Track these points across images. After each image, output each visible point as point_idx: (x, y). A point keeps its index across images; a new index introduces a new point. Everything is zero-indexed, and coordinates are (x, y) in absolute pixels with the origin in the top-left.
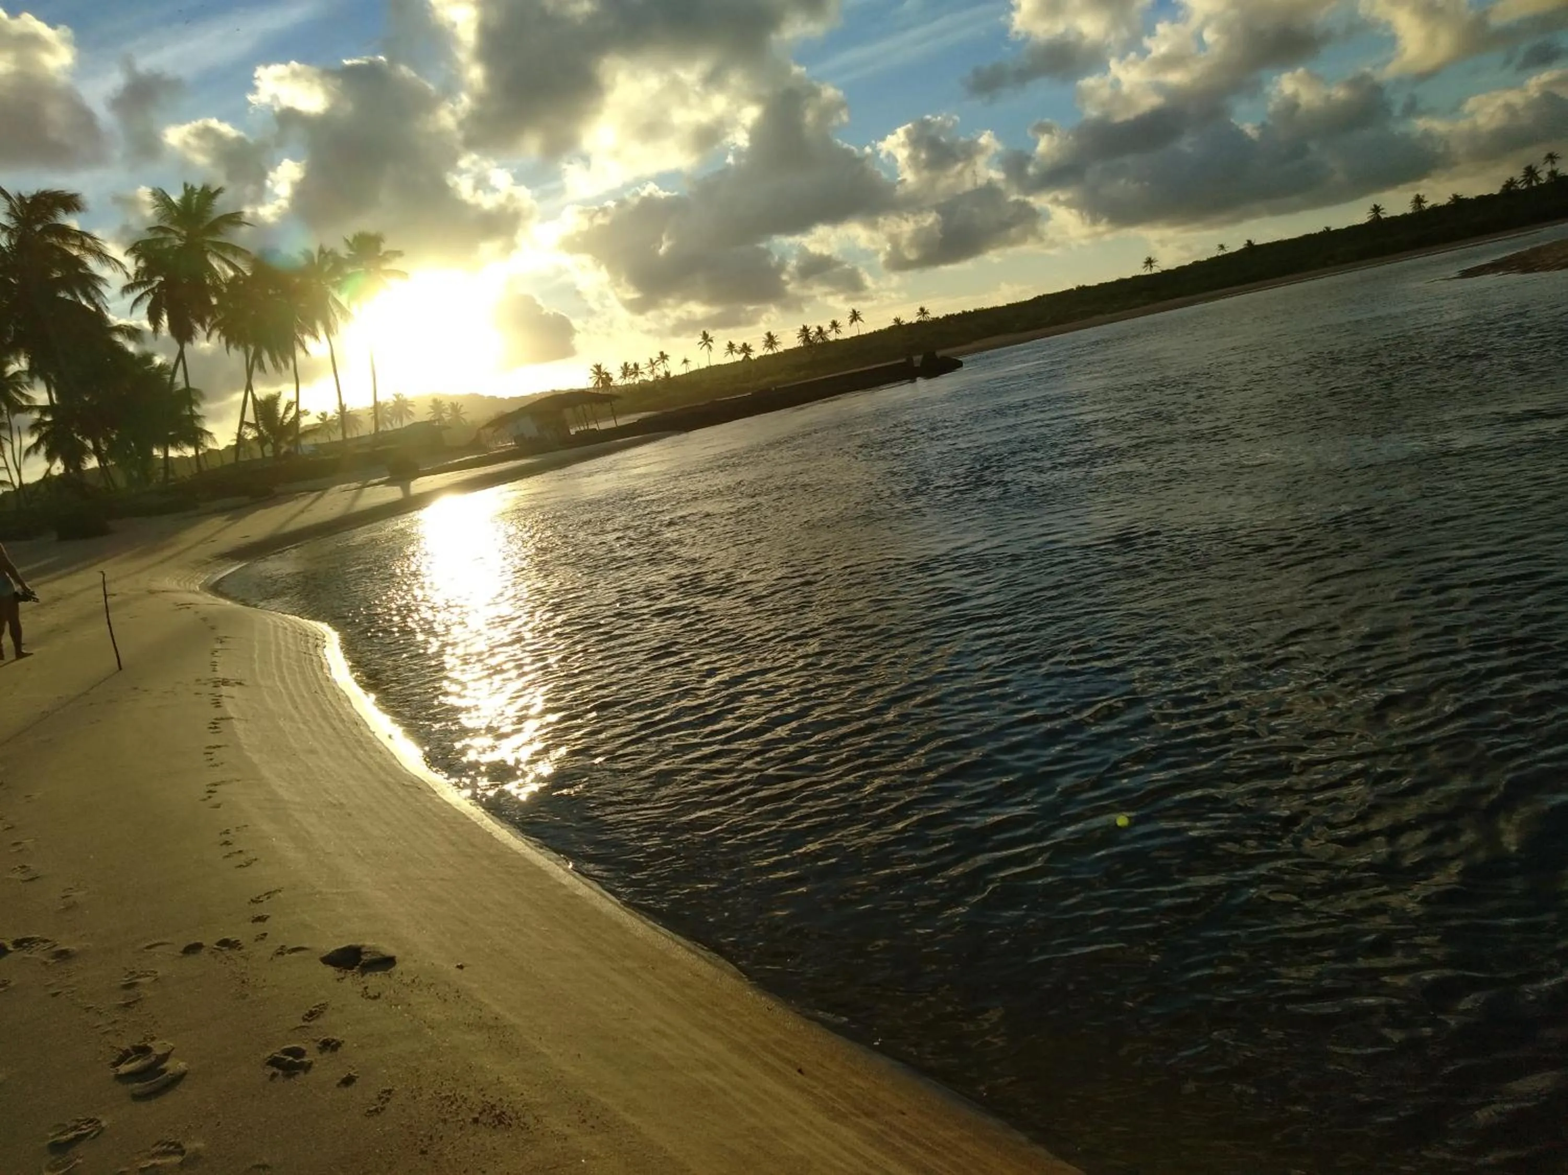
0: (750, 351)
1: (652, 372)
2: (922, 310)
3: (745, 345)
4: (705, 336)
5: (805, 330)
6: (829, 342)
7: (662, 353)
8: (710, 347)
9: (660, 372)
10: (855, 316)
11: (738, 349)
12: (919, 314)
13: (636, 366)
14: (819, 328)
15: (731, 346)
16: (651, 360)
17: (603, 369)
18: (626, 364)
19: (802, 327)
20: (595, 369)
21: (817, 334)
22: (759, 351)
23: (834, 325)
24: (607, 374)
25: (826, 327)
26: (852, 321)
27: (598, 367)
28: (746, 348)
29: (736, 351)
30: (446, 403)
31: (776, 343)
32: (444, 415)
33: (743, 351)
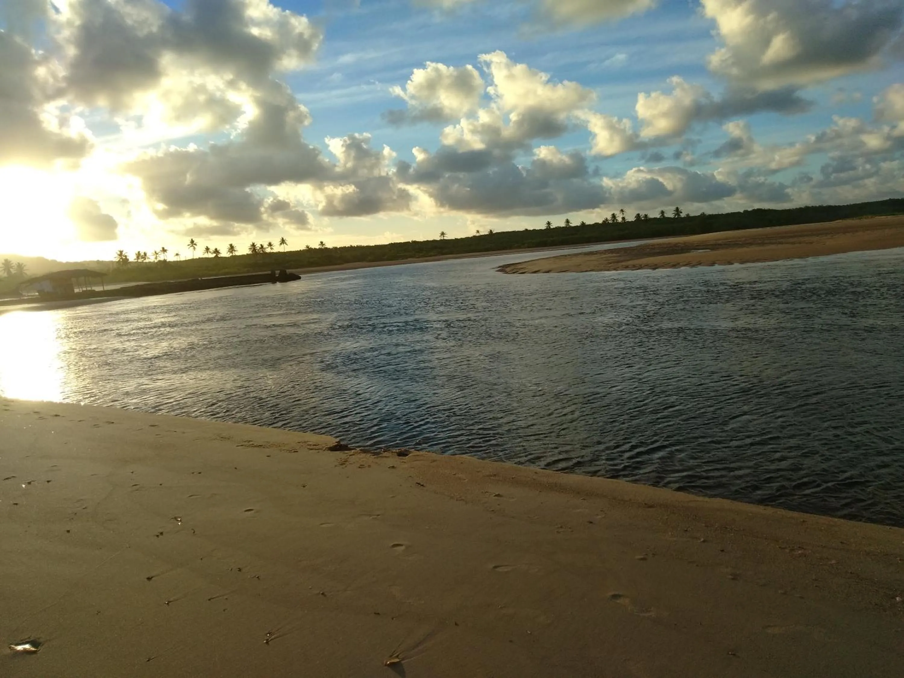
0: (219, 253)
1: (156, 258)
2: (322, 243)
3: (216, 249)
4: (192, 242)
5: (253, 245)
6: (266, 253)
7: (163, 248)
8: (194, 248)
9: (162, 257)
10: (283, 241)
11: (212, 251)
12: (320, 245)
13: (145, 254)
14: (261, 245)
15: (207, 249)
16: (155, 252)
17: (123, 253)
18: (139, 252)
19: (252, 244)
20: (119, 253)
21: (260, 248)
22: (225, 253)
23: (270, 245)
24: (126, 256)
25: (265, 246)
26: (281, 244)
27: (121, 252)
28: (216, 251)
29: (210, 252)
30: (14, 262)
31: (235, 251)
32: (11, 270)
33: (214, 252)
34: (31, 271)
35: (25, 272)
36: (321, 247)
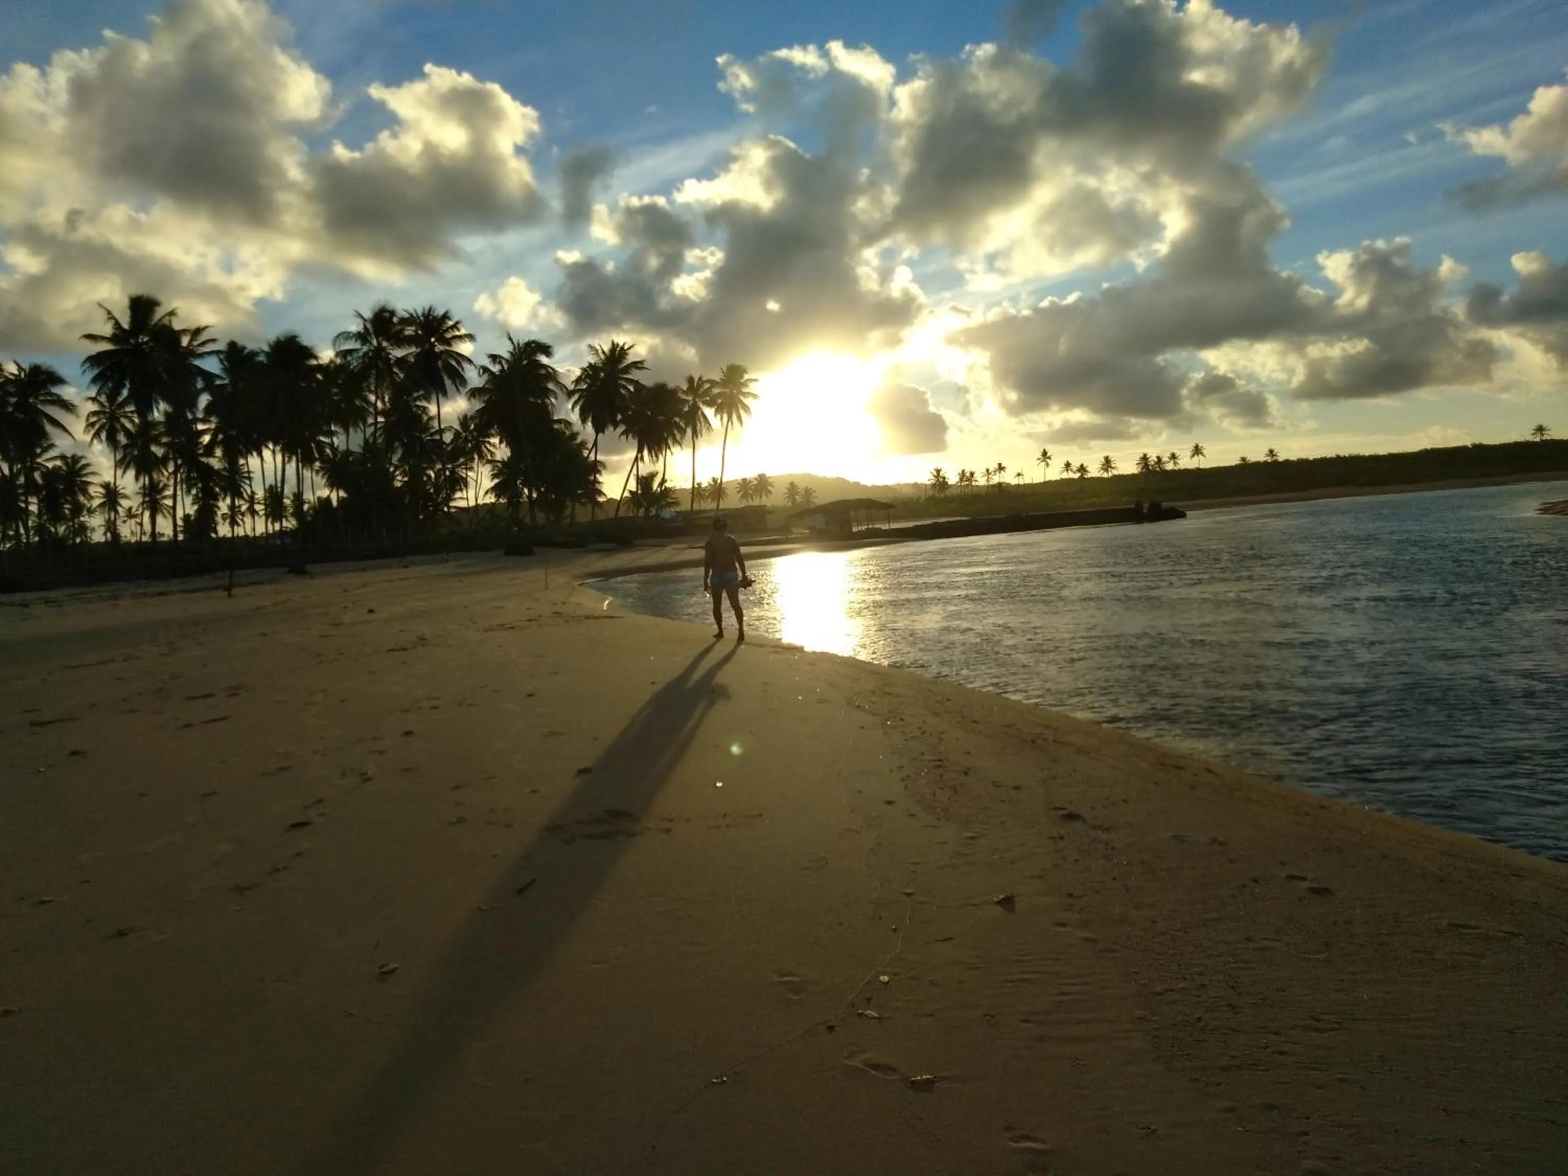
0: (1086, 471)
1: (988, 481)
2: (1271, 451)
3: (1082, 466)
4: (1045, 453)
5: (1145, 458)
6: (1167, 471)
7: (1000, 465)
8: (1048, 465)
9: (996, 480)
10: (1197, 451)
11: (1075, 469)
12: (1267, 455)
13: (972, 474)
14: (1158, 458)
15: (1068, 465)
16: (988, 470)
17: (941, 474)
18: (963, 471)
19: (1142, 455)
20: (935, 473)
21: (1156, 463)
22: (1094, 471)
23: (1173, 457)
24: (944, 478)
25: (1165, 459)
26: (1193, 456)
27: (938, 471)
28: (1082, 469)
29: (1071, 470)
30: (801, 486)
31: (1112, 468)
32: (797, 497)
33: (1079, 470)
34: (820, 499)
35: (813, 500)
36: (1269, 459)
